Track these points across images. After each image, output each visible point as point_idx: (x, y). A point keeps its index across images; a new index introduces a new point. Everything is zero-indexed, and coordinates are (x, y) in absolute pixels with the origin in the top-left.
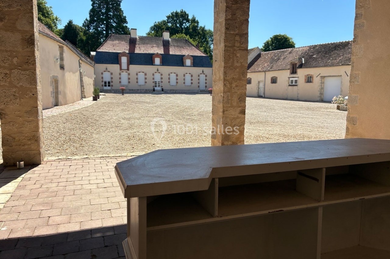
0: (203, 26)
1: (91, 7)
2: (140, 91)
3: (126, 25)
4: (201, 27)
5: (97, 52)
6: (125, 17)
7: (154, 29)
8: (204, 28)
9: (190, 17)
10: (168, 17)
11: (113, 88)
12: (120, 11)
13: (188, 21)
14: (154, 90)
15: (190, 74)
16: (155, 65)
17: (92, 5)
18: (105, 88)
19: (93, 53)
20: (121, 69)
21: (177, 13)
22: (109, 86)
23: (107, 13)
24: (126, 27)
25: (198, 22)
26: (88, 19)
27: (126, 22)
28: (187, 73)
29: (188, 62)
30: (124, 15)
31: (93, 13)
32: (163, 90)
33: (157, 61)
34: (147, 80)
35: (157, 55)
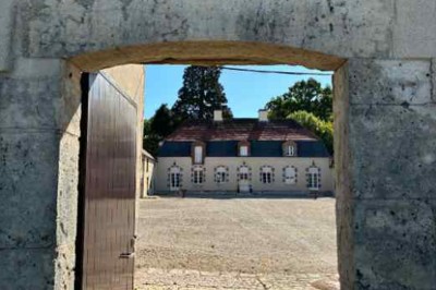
5: (165, 142)
6: (224, 94)
10: (291, 90)
12: (220, 88)
13: (320, 91)
14: (238, 191)
15: (293, 167)
16: (240, 156)
17: (184, 83)
18: (172, 189)
20: (194, 163)
22: (178, 185)
27: (225, 101)
28: (288, 167)
29: (291, 150)
32: (251, 191)
33: (244, 150)
34: (229, 178)
35: (243, 143)
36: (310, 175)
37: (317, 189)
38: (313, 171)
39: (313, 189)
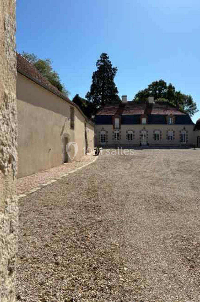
0: (178, 91)
1: (92, 83)
2: (128, 146)
3: (118, 94)
4: (177, 92)
5: (96, 115)
6: (117, 88)
7: (139, 96)
8: (180, 92)
9: (168, 85)
10: (150, 86)
11: (108, 143)
12: (114, 84)
13: (166, 88)
14: (141, 145)
15: (172, 130)
16: (142, 124)
17: (93, 81)
18: (102, 144)
19: (93, 117)
20: (114, 128)
21: (157, 82)
22: (105, 142)
23: (103, 87)
24: (117, 95)
25: (174, 88)
26: (90, 91)
27: (117, 92)
28: (169, 130)
29: (171, 120)
30: (116, 86)
31: (93, 87)
32: (148, 144)
33: (144, 120)
34: (135, 137)
35: (143, 116)
36: (182, 135)
37: (185, 143)
38: (183, 132)
39: (183, 143)
